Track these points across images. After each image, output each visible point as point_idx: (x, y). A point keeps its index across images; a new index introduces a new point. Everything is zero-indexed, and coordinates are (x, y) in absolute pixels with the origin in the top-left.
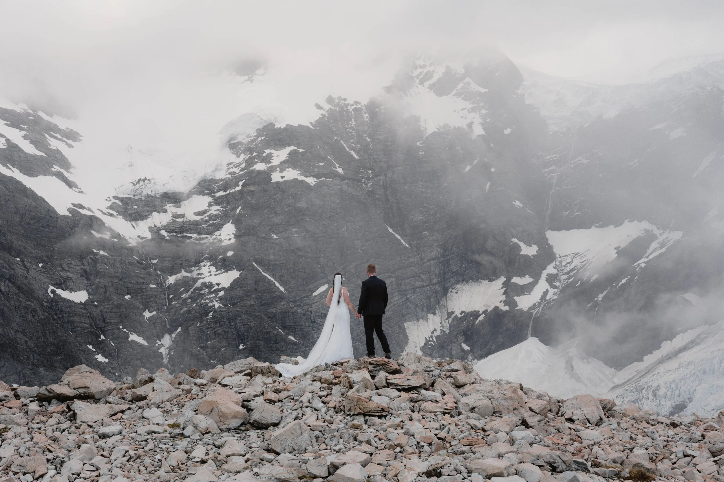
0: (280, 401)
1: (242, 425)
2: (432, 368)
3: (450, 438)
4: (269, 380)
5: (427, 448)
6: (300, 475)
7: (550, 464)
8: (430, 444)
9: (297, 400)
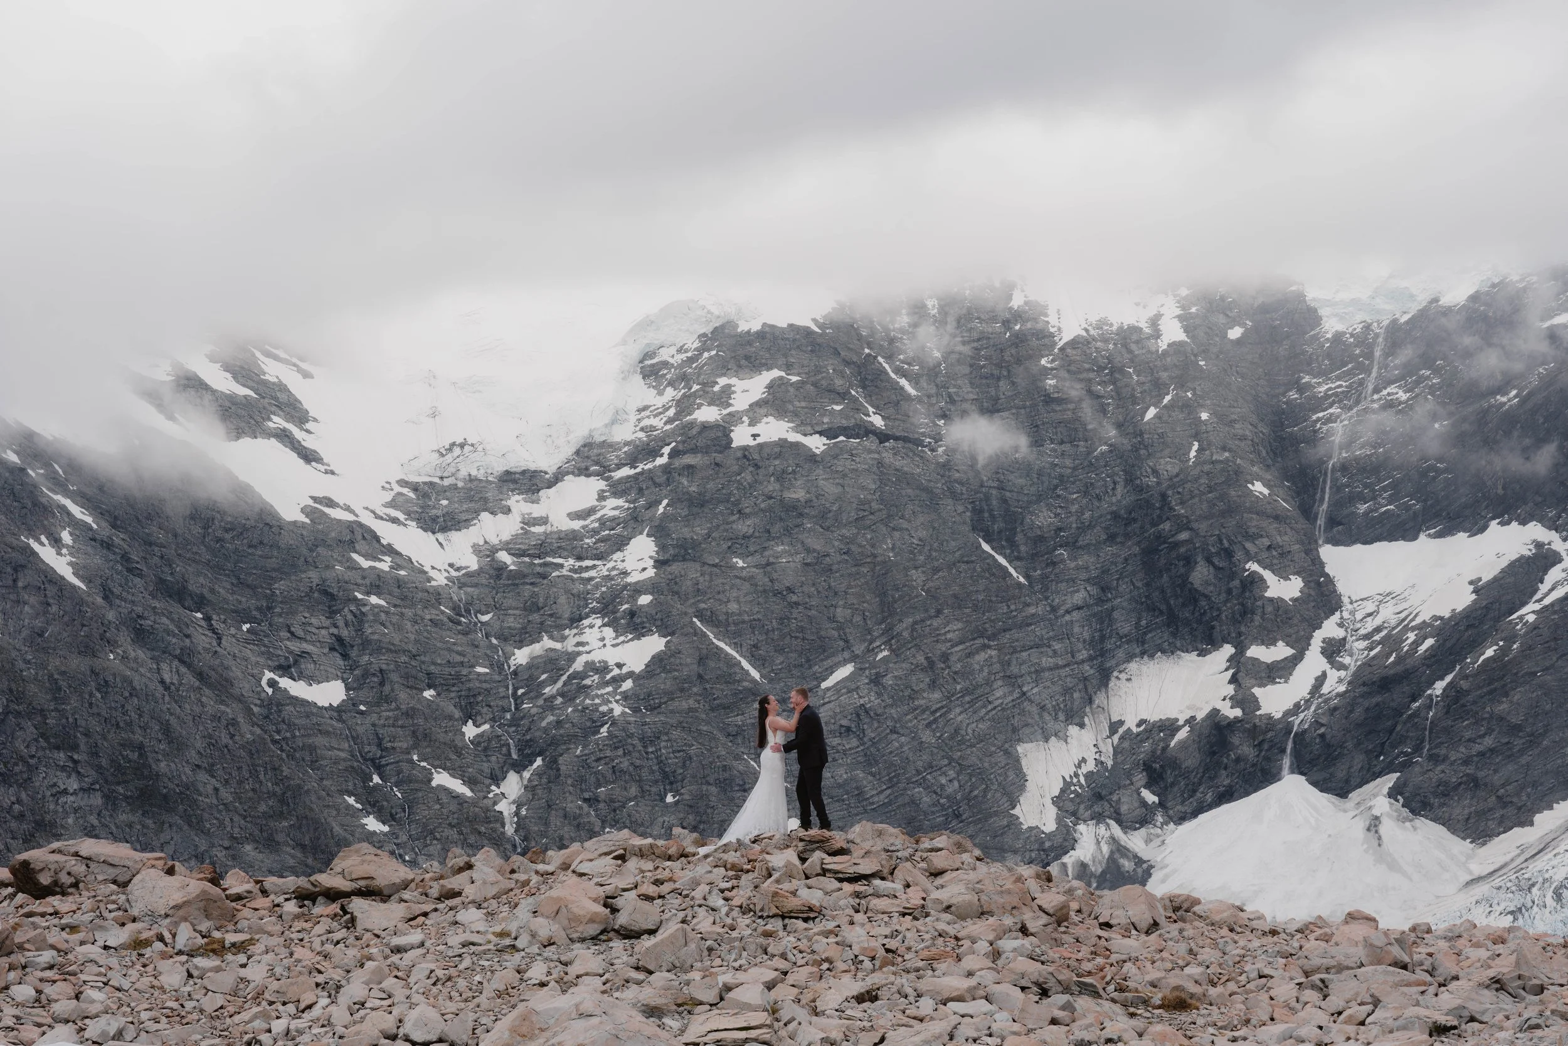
0: (661, 897)
1: (602, 933)
2: (899, 847)
3: (903, 949)
4: (648, 865)
5: (867, 964)
6: (679, 1002)
7: (1037, 984)
8: (873, 958)
9: (687, 896)
